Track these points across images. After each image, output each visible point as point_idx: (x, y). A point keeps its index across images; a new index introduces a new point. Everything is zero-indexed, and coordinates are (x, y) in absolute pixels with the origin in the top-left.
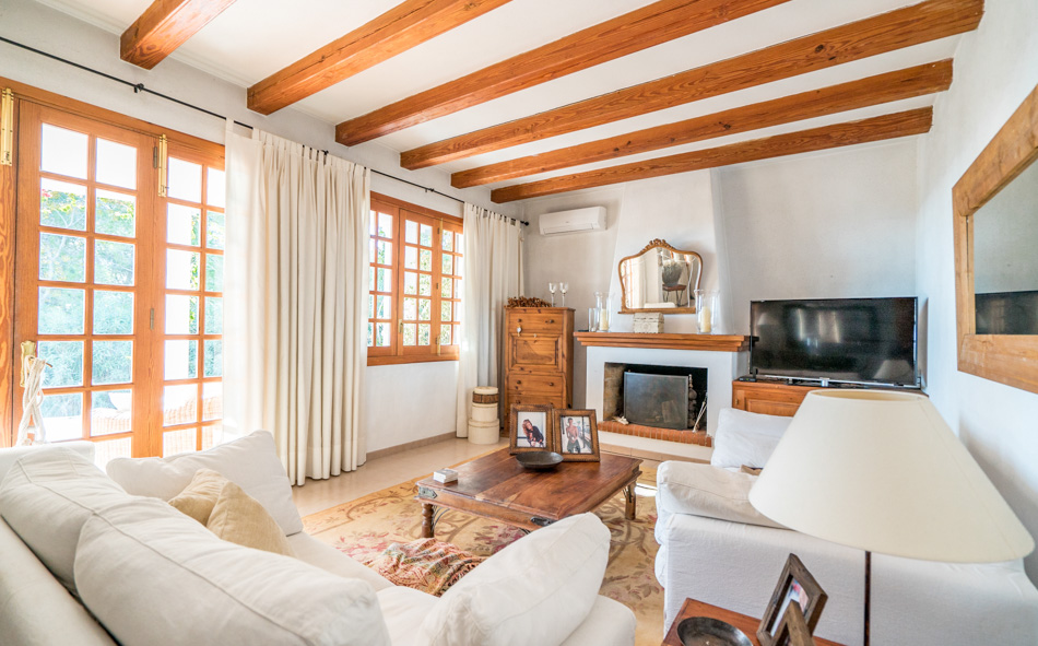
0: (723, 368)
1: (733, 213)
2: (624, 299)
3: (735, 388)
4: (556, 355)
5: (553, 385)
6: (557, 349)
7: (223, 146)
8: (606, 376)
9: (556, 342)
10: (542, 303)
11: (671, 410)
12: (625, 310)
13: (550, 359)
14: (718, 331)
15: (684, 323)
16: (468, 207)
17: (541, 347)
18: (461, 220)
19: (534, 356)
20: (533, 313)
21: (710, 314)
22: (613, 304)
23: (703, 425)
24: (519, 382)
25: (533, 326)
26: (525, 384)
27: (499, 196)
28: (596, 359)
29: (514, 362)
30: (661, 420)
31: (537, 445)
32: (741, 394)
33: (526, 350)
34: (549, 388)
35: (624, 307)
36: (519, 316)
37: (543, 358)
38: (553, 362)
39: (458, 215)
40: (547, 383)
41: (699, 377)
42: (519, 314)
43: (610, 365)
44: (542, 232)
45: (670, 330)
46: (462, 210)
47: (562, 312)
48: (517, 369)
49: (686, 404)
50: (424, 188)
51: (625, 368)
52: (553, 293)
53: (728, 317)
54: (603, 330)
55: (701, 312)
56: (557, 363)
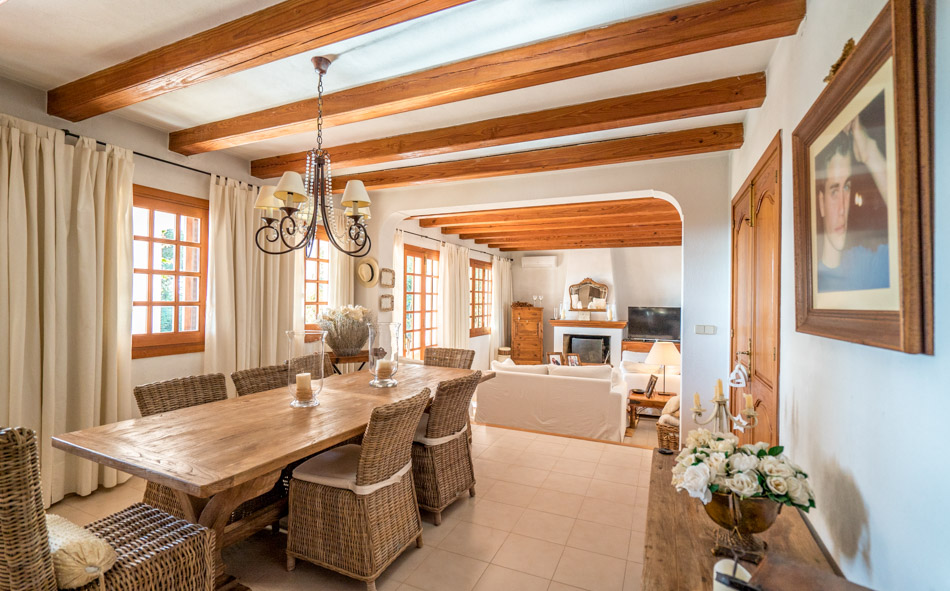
0: (616, 336)
1: (619, 267)
2: (572, 304)
3: (622, 344)
4: (538, 331)
5: (536, 345)
6: (538, 328)
7: (438, 252)
8: (564, 340)
9: (538, 324)
10: (531, 306)
12: (572, 309)
13: (535, 333)
14: (615, 320)
15: (600, 316)
16: (495, 257)
17: (530, 327)
18: (491, 264)
19: (526, 331)
20: (526, 312)
21: (610, 310)
22: (566, 306)
23: (608, 362)
24: (519, 345)
25: (526, 316)
26: (522, 345)
27: (501, 250)
28: (559, 333)
29: (517, 334)
32: (625, 346)
33: (522, 329)
34: (533, 346)
35: (572, 307)
37: (531, 332)
39: (489, 261)
41: (606, 340)
42: (519, 310)
43: (565, 335)
44: (523, 266)
45: (594, 319)
46: (492, 258)
47: (540, 309)
48: (518, 338)
49: (601, 352)
50: (482, 252)
51: (572, 336)
52: (535, 299)
53: (619, 314)
54: (562, 318)
55: (609, 311)
56: (538, 335)
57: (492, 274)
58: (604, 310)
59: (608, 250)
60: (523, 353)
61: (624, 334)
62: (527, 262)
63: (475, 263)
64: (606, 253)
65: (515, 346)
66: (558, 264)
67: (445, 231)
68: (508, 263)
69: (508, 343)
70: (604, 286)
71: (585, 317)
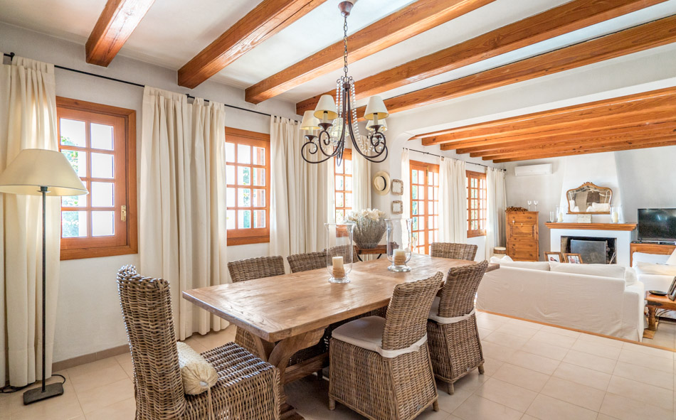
0: (624, 240)
2: (569, 208)
3: (631, 246)
4: (533, 233)
5: (531, 246)
6: (533, 230)
7: (438, 166)
8: (561, 242)
9: (533, 227)
10: (525, 210)
11: (596, 257)
12: (570, 213)
13: (530, 234)
14: (621, 222)
15: (603, 219)
16: (488, 168)
17: (525, 229)
18: (485, 174)
19: (521, 233)
20: (521, 216)
21: (616, 212)
22: (563, 210)
23: (614, 262)
24: (514, 245)
25: (521, 220)
26: (517, 246)
27: (495, 161)
28: (556, 235)
29: (511, 236)
32: (635, 248)
33: (517, 231)
34: (529, 247)
35: (569, 211)
37: (526, 234)
39: (483, 172)
40: (528, 245)
41: (611, 242)
42: (514, 214)
43: (562, 237)
44: (516, 175)
45: (595, 222)
46: (486, 169)
47: (535, 213)
48: (512, 239)
49: (605, 254)
50: (476, 164)
51: (570, 238)
52: (529, 204)
53: (626, 216)
54: (559, 221)
55: (613, 214)
56: (533, 236)
57: (486, 183)
58: (608, 213)
59: (612, 153)
60: (519, 252)
61: (632, 236)
62: (520, 171)
63: (470, 174)
64: (609, 157)
65: (510, 246)
66: (553, 171)
67: (444, 147)
68: (502, 173)
69: (503, 243)
70: (607, 190)
71: (587, 219)
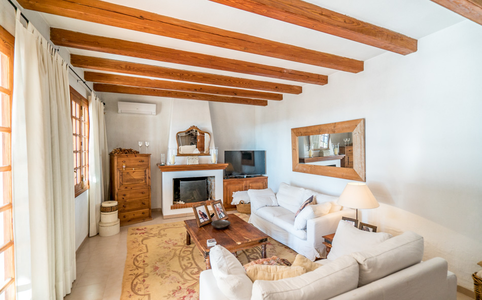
2: (178, 150)
3: (224, 182)
4: (146, 178)
5: (144, 193)
6: (145, 175)
9: (145, 171)
10: (136, 152)
11: (198, 194)
12: (179, 155)
13: (142, 180)
15: (205, 160)
16: (93, 94)
17: (137, 175)
19: (134, 180)
20: (132, 160)
22: (173, 152)
24: (124, 195)
25: (132, 164)
26: (128, 196)
29: (121, 184)
30: (194, 199)
31: (206, 220)
33: (128, 177)
34: (141, 195)
35: (178, 153)
36: (123, 159)
37: (138, 180)
38: (144, 182)
39: (85, 96)
40: (140, 193)
42: (124, 157)
43: (174, 179)
44: (119, 112)
46: (88, 94)
47: (148, 156)
48: (123, 188)
52: (139, 146)
54: (169, 164)
55: (213, 155)
56: (146, 182)
57: (89, 115)
58: (208, 155)
60: (130, 203)
62: (122, 106)
65: (120, 198)
66: (158, 112)
68: (102, 107)
71: (195, 161)
